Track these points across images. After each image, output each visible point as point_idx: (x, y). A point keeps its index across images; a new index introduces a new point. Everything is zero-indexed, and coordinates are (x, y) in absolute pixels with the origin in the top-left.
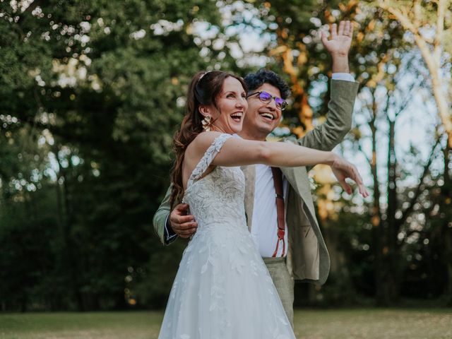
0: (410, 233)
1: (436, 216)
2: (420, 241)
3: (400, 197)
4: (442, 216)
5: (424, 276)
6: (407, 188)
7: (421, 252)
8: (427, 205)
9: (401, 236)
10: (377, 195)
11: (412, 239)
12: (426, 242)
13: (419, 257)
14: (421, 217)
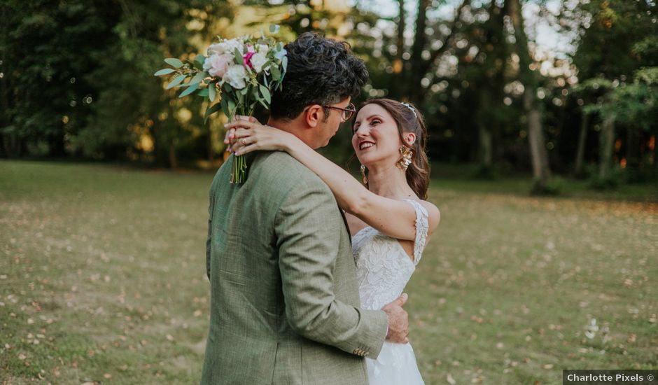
0: (436, 80)
1: (474, 59)
2: (448, 91)
3: (429, 31)
4: (482, 59)
5: (448, 134)
6: (440, 19)
7: (447, 103)
8: (461, 44)
9: (426, 82)
10: (401, 26)
11: (439, 88)
12: (456, 93)
13: (443, 109)
14: (453, 60)
